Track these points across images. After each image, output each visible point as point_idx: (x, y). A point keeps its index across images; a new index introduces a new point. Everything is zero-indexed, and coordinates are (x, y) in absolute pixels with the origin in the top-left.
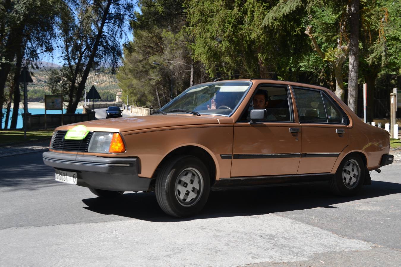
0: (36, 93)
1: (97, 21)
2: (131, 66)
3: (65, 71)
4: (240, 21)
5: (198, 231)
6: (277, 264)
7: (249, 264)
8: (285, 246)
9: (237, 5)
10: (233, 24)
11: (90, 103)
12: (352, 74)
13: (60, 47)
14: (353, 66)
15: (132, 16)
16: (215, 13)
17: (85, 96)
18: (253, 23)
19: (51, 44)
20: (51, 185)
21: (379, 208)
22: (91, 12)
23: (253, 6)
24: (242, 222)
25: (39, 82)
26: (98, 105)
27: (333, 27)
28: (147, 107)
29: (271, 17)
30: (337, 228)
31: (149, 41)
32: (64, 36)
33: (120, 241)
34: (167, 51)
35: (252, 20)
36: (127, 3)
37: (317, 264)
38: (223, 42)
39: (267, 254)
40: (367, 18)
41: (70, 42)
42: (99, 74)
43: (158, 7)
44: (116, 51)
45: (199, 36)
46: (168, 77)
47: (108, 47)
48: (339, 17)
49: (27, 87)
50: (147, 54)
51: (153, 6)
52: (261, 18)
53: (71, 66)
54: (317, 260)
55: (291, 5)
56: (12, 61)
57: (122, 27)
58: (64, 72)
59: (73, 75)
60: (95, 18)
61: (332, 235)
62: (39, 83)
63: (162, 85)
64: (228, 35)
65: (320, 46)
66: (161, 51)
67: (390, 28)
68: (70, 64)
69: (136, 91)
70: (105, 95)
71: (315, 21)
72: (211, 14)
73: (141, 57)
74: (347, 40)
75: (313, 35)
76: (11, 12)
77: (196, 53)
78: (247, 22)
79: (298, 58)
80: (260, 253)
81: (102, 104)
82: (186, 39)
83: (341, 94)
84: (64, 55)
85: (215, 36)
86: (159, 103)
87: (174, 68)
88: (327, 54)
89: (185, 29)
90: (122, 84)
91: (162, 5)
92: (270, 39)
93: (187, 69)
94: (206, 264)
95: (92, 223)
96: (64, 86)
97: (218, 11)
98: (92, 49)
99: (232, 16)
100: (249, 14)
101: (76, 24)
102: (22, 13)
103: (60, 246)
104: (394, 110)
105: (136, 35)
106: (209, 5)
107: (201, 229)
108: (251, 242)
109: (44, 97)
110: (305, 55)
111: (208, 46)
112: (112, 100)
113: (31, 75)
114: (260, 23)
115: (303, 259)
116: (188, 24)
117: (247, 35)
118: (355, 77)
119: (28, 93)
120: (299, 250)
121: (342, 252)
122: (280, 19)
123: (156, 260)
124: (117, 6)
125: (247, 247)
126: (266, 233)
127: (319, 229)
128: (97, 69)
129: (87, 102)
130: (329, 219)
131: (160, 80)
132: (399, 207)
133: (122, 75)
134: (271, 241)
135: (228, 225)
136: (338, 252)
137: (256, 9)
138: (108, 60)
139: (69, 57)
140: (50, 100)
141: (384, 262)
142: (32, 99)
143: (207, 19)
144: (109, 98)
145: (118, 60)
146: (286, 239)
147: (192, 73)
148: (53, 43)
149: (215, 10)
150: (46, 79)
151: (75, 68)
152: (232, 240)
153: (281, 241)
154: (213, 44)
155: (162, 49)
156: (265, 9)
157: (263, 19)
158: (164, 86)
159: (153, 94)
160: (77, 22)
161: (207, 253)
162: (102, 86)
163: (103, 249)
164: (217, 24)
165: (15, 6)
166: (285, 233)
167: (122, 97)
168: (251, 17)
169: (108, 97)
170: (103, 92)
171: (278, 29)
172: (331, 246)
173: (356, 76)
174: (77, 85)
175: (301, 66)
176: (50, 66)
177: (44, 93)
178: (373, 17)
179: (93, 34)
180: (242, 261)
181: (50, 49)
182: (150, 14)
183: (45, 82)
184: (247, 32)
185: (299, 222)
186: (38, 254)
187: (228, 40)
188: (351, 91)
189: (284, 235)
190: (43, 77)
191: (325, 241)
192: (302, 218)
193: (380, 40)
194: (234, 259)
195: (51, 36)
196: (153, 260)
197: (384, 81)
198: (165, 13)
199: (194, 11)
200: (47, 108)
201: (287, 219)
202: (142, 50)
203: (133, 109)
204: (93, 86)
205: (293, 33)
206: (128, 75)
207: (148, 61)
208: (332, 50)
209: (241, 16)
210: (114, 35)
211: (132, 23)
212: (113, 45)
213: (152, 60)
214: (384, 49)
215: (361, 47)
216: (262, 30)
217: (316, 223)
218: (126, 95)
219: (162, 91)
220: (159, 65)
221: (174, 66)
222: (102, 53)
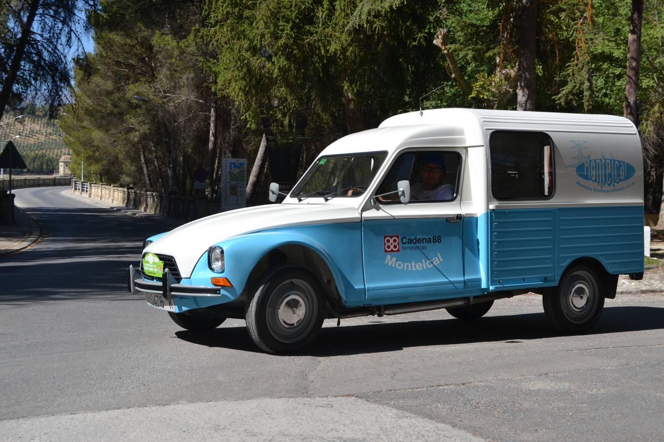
1: (20, 11)
2: (88, 102)
4: (307, 17)
10: (294, 22)
11: (3, 177)
18: (334, 21)
21: (567, 385)
24: (298, 414)
26: (21, 180)
27: (487, 33)
28: (122, 186)
29: (366, 10)
31: (127, 53)
34: (163, 74)
35: (331, 17)
38: (274, 59)
40: (551, 17)
42: (23, 117)
44: (59, 73)
45: (228, 46)
46: (166, 126)
47: (42, 63)
48: (499, 15)
50: (120, 80)
52: (349, 12)
57: (70, 23)
61: (474, 438)
63: (153, 142)
64: (284, 43)
65: (463, 68)
66: (151, 75)
67: (597, 36)
69: (100, 154)
70: (37, 160)
71: (452, 21)
73: (109, 85)
74: (513, 59)
75: (448, 47)
77: (220, 81)
78: (321, 19)
79: (421, 92)
81: (29, 180)
82: (200, 51)
85: (259, 46)
86: (147, 178)
87: (176, 108)
88: (477, 86)
89: (198, 31)
90: (71, 139)
92: (365, 53)
93: (202, 111)
98: (8, 68)
99: (291, 6)
100: (325, 3)
105: (98, 39)
107: (216, 431)
110: (435, 86)
111: (245, 66)
112: (51, 172)
114: (346, 21)
116: (204, 23)
117: (320, 45)
122: (386, 15)
126: (346, 436)
127: (449, 427)
128: (19, 107)
130: (469, 407)
131: (147, 132)
132: (605, 382)
133: (70, 119)
138: (43, 91)
143: (243, 11)
144: (45, 166)
145: (63, 89)
147: (213, 119)
154: (256, 62)
155: (153, 69)
157: (352, 14)
158: (157, 144)
159: (135, 160)
162: (30, 142)
164: (262, 21)
167: (71, 165)
168: (328, 9)
169: (42, 164)
170: (32, 154)
171: (382, 35)
178: (563, 15)
179: (12, 37)
184: (321, 40)
185: (411, 415)
187: (284, 55)
192: (417, 406)
193: (578, 59)
201: (387, 408)
202: (112, 72)
203: (93, 189)
204: (10, 142)
205: (410, 43)
206: (82, 121)
207: (124, 94)
208: (486, 77)
209: (309, 7)
210: (55, 40)
211: (91, 16)
212: (53, 60)
213: (132, 92)
214: (587, 76)
215: (541, 72)
216: (349, 35)
217: (444, 416)
218: (78, 161)
219: (152, 154)
220: (146, 101)
221: (177, 105)
222: (30, 76)
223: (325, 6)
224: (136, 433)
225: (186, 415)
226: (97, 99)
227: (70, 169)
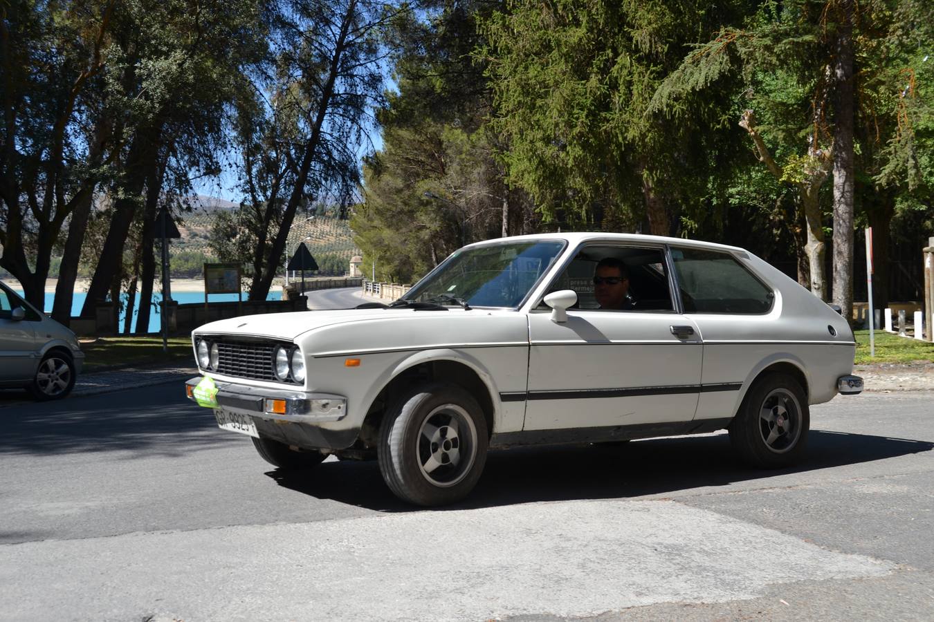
0: (187, 260)
1: (310, 112)
2: (379, 202)
3: (244, 214)
4: (603, 104)
5: (521, 538)
6: (689, 607)
7: (628, 608)
8: (705, 569)
9: (595, 70)
10: (589, 109)
11: (296, 279)
12: (841, 210)
13: (234, 166)
14: (843, 193)
15: (379, 99)
16: (550, 87)
17: (286, 265)
18: (631, 107)
19: (215, 160)
20: (216, 445)
21: (905, 488)
22: (297, 93)
23: (629, 72)
24: (613, 519)
25: (192, 238)
26: (312, 282)
27: (798, 112)
29: (666, 93)
30: (816, 530)
31: (416, 149)
32: (242, 143)
33: (357, 559)
34: (453, 170)
35: (628, 101)
36: (369, 73)
37: (775, 607)
38: (568, 148)
39: (666, 586)
40: (868, 91)
41: (254, 156)
42: (315, 218)
43: (434, 81)
44: (349, 172)
45: (519, 136)
46: (456, 223)
47: (333, 163)
48: (811, 91)
49: (168, 249)
50: (411, 177)
51: (423, 77)
52: (647, 96)
53: (257, 204)
54: (774, 599)
55: (710, 69)
56: (139, 194)
57: (359, 122)
58: (244, 217)
59: (261, 222)
60: (305, 104)
61: (806, 545)
62: (194, 240)
63: (444, 240)
64: (580, 132)
65: (771, 152)
66: (442, 170)
67: (921, 109)
68: (254, 199)
69: (391, 254)
70: (327, 262)
71: (758, 101)
72: (543, 90)
73: (399, 183)
74: (828, 138)
75: (756, 128)
76: (135, 96)
77: (513, 171)
78: (617, 105)
79: (726, 178)
80: (653, 585)
81: (321, 282)
82: (491, 144)
83: (818, 250)
84: (242, 181)
85: (552, 136)
87: (467, 204)
88: (788, 169)
89: (489, 121)
90: (362, 239)
91: (441, 75)
92: (666, 139)
93: (494, 207)
94: (537, 608)
95: (300, 522)
96: (242, 245)
97: (557, 84)
98: (299, 169)
99: (586, 93)
100: (622, 88)
101: (267, 118)
102: (157, 98)
103: (233, 570)
104: (932, 283)
105: (388, 137)
106: (539, 72)
107: (527, 535)
108: (633, 561)
109: (203, 269)
110: (741, 172)
111: (538, 156)
112: (342, 273)
113: (176, 223)
114: (644, 106)
115: (744, 596)
116: (494, 114)
117: (618, 132)
118: (847, 215)
119: (171, 261)
120: (737, 578)
121: (828, 581)
122: (687, 97)
123: (433, 600)
124: (349, 80)
125: (624, 572)
126: (667, 542)
127: (778, 533)
128: (310, 208)
129: (290, 278)
130: (797, 512)
131: (439, 229)
133: (361, 220)
134: (677, 559)
135: (584, 525)
136: (819, 582)
137: (636, 77)
138: (333, 191)
139: (252, 187)
140: (214, 274)
141: (919, 602)
142: (180, 273)
143: (535, 100)
144: (335, 268)
145: (354, 189)
146: (708, 554)
147: (505, 214)
148: (220, 157)
149: (551, 83)
150: (208, 231)
151: (266, 207)
152: (593, 556)
153: (698, 558)
154: (550, 151)
155: (443, 166)
156: (654, 79)
157: (651, 98)
159: (426, 258)
160: (269, 114)
161: (541, 586)
162: (320, 244)
163: (323, 577)
164: (555, 110)
165: (144, 85)
166: (706, 542)
167: (362, 266)
168: (625, 94)
169: (333, 266)
170: (323, 255)
171: (683, 118)
172: (805, 569)
173: (849, 213)
174: (270, 242)
175: (732, 196)
176: (213, 204)
177: (205, 261)
178: (882, 89)
179: (302, 138)
180: (614, 600)
181: (213, 170)
182: (417, 94)
183: (206, 237)
184: (618, 127)
185: (735, 520)
186: (188, 586)
187: (579, 144)
188: (839, 245)
189: (702, 546)
190: (202, 228)
191: (792, 558)
192: (740, 510)
193: (900, 135)
194: (598, 596)
195: (216, 144)
196: (426, 598)
197: (909, 222)
198: (449, 92)
199: (508, 86)
200: (210, 289)
201: (709, 512)
202: (402, 169)
203: (384, 290)
204: (302, 244)
205: (714, 127)
206: (372, 221)
207: (415, 192)
208: (798, 159)
209: (605, 93)
210: (345, 139)
211: (380, 113)
212: (343, 159)
213: (421, 189)
214: (911, 153)
215: (858, 151)
216: (648, 121)
217: (772, 521)
218: (369, 262)
219: (443, 253)
220: (437, 198)
221: (468, 201)
222: (321, 176)
223: (622, 91)
224: (445, 537)
225: (496, 519)
226: (386, 197)
227: (360, 269)
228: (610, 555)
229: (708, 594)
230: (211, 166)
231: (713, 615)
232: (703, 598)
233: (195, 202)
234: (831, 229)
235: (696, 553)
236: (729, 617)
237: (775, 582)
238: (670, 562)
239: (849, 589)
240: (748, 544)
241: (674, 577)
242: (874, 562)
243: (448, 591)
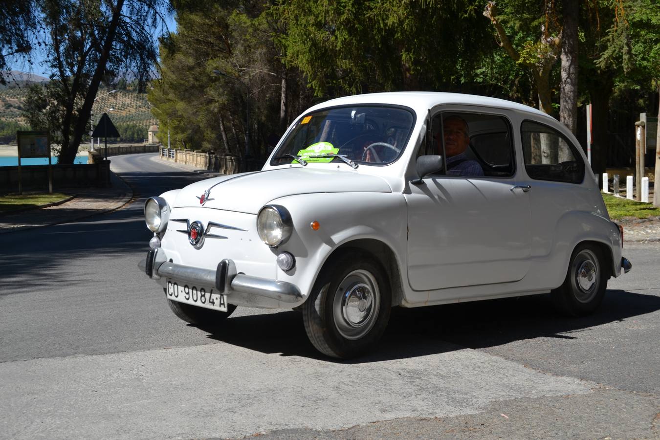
0: (2, 129)
2: (173, 77)
3: (54, 88)
6: (424, 421)
7: (374, 422)
8: (439, 390)
11: (100, 145)
12: (567, 88)
13: (43, 45)
14: (569, 74)
17: (91, 133)
19: (26, 39)
25: (7, 108)
26: (115, 148)
27: (533, 5)
28: (204, 152)
30: (534, 357)
31: (206, 32)
32: (51, 24)
33: (145, 385)
34: (238, 50)
37: (495, 420)
38: (337, 33)
39: (407, 404)
41: (62, 35)
42: (116, 92)
44: (146, 51)
45: (295, 22)
46: (242, 97)
47: (132, 43)
50: (202, 56)
53: (64, 79)
54: (496, 414)
57: (155, 6)
58: (53, 90)
59: (69, 94)
61: (525, 369)
62: (9, 110)
63: (231, 112)
64: (346, 19)
65: (510, 39)
66: (228, 51)
68: (62, 72)
69: (184, 124)
70: (129, 130)
73: (191, 61)
74: (557, 27)
75: (497, 18)
77: (289, 53)
79: (473, 61)
80: (395, 403)
81: (123, 148)
82: (271, 28)
84: (51, 58)
85: (323, 22)
86: (226, 144)
87: (250, 80)
88: (524, 53)
90: (158, 111)
92: (421, 25)
93: (274, 83)
94: (297, 423)
96: (52, 115)
98: (102, 48)
104: (641, 151)
105: (179, 20)
108: (380, 384)
109: (17, 136)
110: (485, 55)
111: (311, 39)
112: (141, 141)
115: (470, 412)
117: (379, 19)
118: (572, 93)
120: (465, 396)
121: (541, 398)
125: (372, 393)
127: (503, 360)
128: (112, 83)
129: (95, 145)
131: (226, 102)
133: (157, 93)
134: (417, 382)
136: (534, 399)
138: (132, 68)
139: (60, 63)
140: (27, 141)
141: (614, 415)
144: (136, 136)
145: (151, 66)
146: (443, 377)
147: (283, 89)
148: (31, 37)
150: (21, 103)
151: (73, 81)
152: (347, 380)
153: (434, 380)
154: (320, 36)
155: (229, 46)
158: (233, 114)
159: (215, 128)
161: (301, 404)
162: (122, 114)
167: (159, 134)
169: (133, 134)
170: (125, 125)
172: (523, 389)
173: (574, 92)
174: (76, 112)
175: (477, 75)
176: (25, 78)
177: (18, 129)
179: (104, 21)
180: (362, 416)
181: (25, 48)
183: (19, 108)
184: (380, 14)
187: (346, 29)
188: (565, 118)
189: (439, 371)
190: (16, 100)
191: (513, 380)
193: (617, 26)
194: (349, 413)
195: (27, 24)
196: (203, 417)
197: (624, 100)
200: (22, 154)
202: (193, 49)
203: (178, 155)
204: (105, 114)
205: (462, 16)
206: (167, 94)
207: (205, 69)
208: (533, 45)
210: (142, 22)
212: (141, 39)
213: (211, 67)
214: (625, 41)
215: (583, 39)
218: (165, 130)
219: (230, 123)
220: (224, 75)
221: (251, 78)
222: (121, 55)
224: (222, 365)
226: (180, 73)
227: (157, 137)
228: (361, 379)
229: (441, 410)
230: (22, 44)
231: (444, 427)
232: (436, 413)
233: (8, 76)
234: (559, 105)
235: (433, 377)
236: (457, 429)
237: (497, 400)
238: (411, 384)
239: (557, 405)
240: (477, 369)
241: (413, 397)
242: (580, 383)
243: (222, 410)
